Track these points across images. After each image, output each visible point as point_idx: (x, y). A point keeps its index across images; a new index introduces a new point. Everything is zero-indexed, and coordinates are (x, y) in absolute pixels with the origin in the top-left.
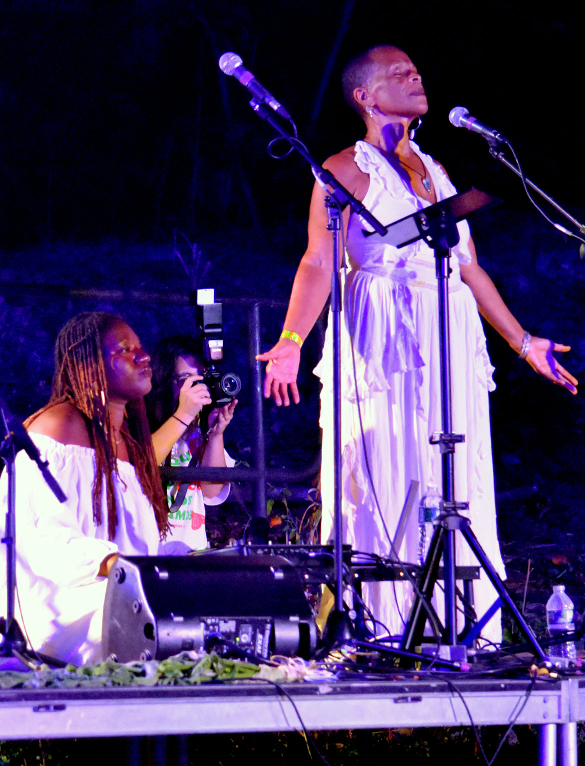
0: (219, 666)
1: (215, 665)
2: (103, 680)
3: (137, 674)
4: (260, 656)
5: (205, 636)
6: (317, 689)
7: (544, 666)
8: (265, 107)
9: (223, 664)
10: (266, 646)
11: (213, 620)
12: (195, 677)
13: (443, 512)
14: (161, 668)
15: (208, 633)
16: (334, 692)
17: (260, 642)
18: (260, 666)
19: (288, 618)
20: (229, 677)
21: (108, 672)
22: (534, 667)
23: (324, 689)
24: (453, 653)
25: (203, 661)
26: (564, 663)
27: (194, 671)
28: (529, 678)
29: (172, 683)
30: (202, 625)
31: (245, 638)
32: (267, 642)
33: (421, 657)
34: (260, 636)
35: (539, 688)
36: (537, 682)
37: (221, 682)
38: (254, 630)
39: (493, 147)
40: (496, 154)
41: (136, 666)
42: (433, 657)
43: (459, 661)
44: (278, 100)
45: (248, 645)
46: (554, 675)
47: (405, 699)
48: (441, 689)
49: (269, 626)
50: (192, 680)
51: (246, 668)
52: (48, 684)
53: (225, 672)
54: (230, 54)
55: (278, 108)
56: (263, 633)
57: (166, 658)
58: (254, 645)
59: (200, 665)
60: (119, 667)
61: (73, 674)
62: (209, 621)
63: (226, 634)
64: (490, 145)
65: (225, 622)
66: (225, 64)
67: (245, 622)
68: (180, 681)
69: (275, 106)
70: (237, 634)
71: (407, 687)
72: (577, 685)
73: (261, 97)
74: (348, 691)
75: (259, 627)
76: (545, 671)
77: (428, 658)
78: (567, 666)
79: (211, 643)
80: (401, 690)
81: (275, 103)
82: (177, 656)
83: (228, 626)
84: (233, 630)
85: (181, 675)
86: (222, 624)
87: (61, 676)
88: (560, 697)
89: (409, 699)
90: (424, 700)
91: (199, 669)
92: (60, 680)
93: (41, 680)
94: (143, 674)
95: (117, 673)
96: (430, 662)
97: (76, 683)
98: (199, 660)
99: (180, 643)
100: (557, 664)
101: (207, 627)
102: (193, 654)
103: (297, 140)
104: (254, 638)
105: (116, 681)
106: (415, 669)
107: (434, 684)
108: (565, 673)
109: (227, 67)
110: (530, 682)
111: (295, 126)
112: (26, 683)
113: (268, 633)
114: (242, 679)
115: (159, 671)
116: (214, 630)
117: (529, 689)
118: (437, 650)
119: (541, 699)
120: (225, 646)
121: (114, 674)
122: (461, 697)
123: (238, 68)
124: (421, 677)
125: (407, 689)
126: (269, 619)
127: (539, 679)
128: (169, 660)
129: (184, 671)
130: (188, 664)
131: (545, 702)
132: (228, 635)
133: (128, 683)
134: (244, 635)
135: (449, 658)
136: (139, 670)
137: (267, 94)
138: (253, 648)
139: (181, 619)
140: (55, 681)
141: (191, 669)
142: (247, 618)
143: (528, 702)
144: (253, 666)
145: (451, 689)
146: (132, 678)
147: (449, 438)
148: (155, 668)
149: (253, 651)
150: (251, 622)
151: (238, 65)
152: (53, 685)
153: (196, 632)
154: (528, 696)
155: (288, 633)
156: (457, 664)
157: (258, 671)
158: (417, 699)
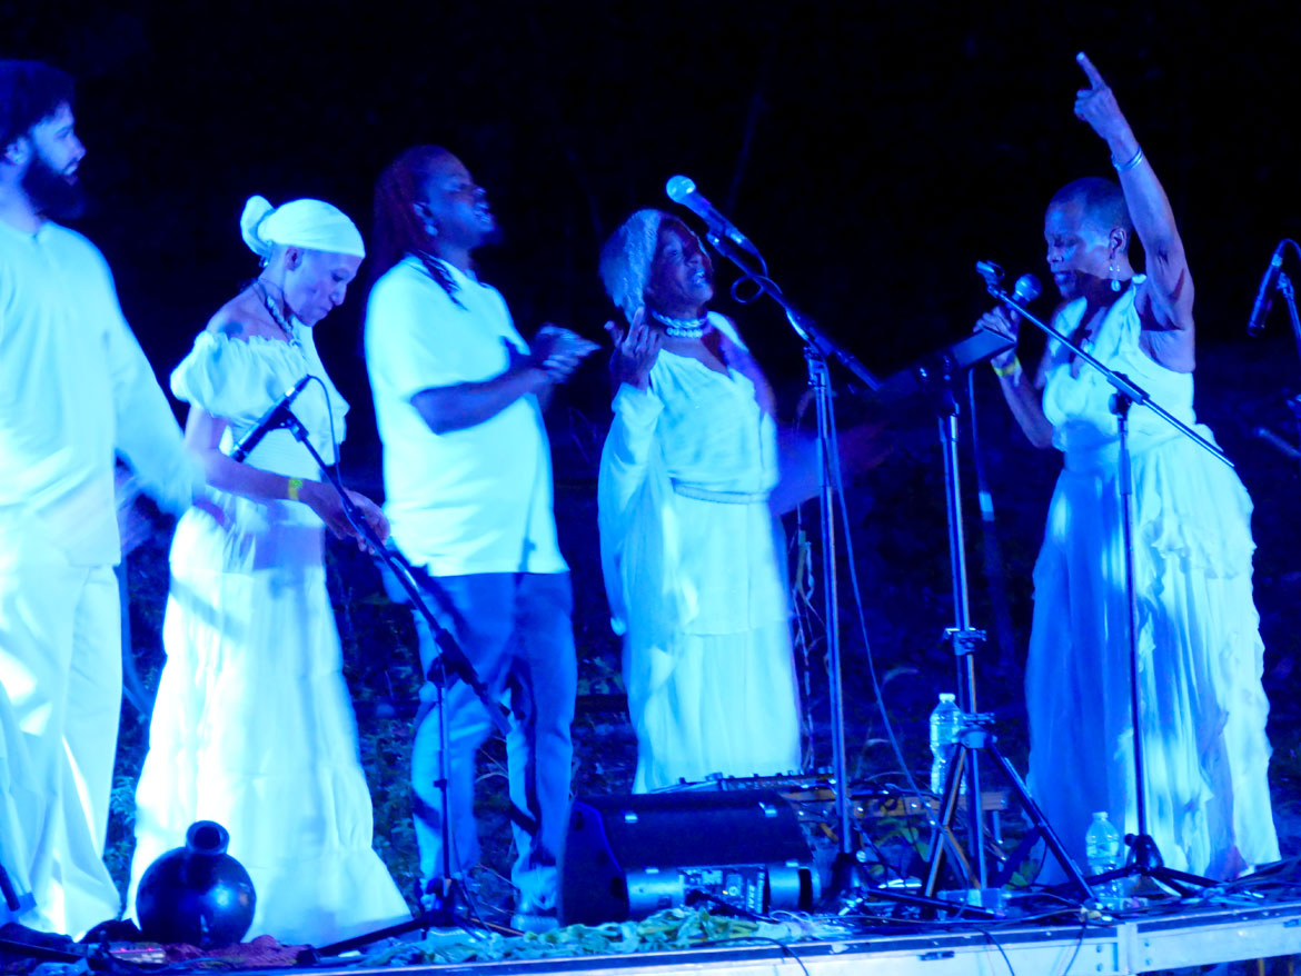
0: (709, 925)
1: (705, 924)
2: (572, 947)
3: (611, 939)
4: (753, 911)
5: (686, 890)
6: (829, 948)
7: (1094, 908)
8: (726, 241)
9: (714, 923)
10: (760, 899)
11: (695, 871)
12: (683, 940)
13: (963, 727)
14: (641, 930)
15: (688, 886)
16: (851, 950)
17: (752, 895)
18: (758, 923)
19: (784, 865)
20: (722, 937)
21: (576, 939)
22: (1084, 910)
23: (838, 947)
24: (985, 897)
25: (691, 919)
26: (1118, 903)
27: (680, 934)
28: (1078, 923)
29: (655, 947)
30: (682, 877)
31: (733, 891)
32: (760, 895)
33: (946, 904)
34: (752, 888)
35: (1092, 935)
36: (1089, 927)
37: (712, 944)
38: (745, 881)
39: (993, 285)
40: (996, 292)
41: (610, 929)
42: (960, 904)
43: (991, 907)
44: (742, 231)
45: (737, 898)
46: (1108, 919)
47: (933, 956)
48: (976, 941)
49: (762, 875)
50: (679, 943)
51: (741, 926)
52: (507, 955)
53: (717, 932)
54: (680, 178)
55: (744, 241)
56: (755, 884)
57: (645, 918)
58: (745, 900)
59: (687, 925)
60: (589, 931)
61: (535, 942)
62: (689, 872)
63: (710, 887)
64: (988, 282)
65: (710, 872)
66: (674, 190)
67: (734, 872)
68: (665, 944)
69: (739, 239)
70: (723, 886)
71: (936, 940)
72: (1135, 929)
73: (720, 228)
74: (867, 948)
75: (749, 877)
76: (1097, 914)
77: (954, 906)
78: (1121, 908)
79: (693, 898)
80: (929, 944)
81: (738, 236)
82: (659, 915)
83: (712, 877)
84: (719, 881)
85: (665, 937)
86: (705, 874)
87: (520, 945)
88: (1115, 944)
89: (939, 955)
90: (956, 955)
91: (687, 928)
92: (521, 949)
93: (497, 951)
94: (620, 938)
95: (588, 939)
96: (958, 910)
97: (540, 952)
98: (686, 918)
99: (656, 901)
100: (1109, 905)
101: (687, 880)
102: (678, 912)
103: (767, 279)
104: (744, 891)
105: (587, 947)
106: (939, 919)
107: (967, 936)
108: (1120, 917)
109: (677, 194)
110: (1079, 928)
111: (764, 263)
112: (481, 955)
113: (761, 883)
114: (736, 940)
115: (639, 935)
116: (696, 883)
117: (1079, 935)
118: (965, 896)
119: (1094, 948)
120: (709, 902)
121: (583, 940)
122: (1001, 950)
123: (691, 195)
124: (948, 928)
125: (936, 943)
126: (761, 866)
127: (1091, 924)
128: (648, 921)
129: (667, 933)
130: (674, 924)
131: (1098, 951)
132: (713, 887)
133: (602, 950)
134: (733, 888)
135: (980, 905)
136: (614, 934)
137: (728, 223)
138: (743, 902)
139: (655, 871)
140: (515, 951)
141: (676, 931)
142: (735, 867)
143: (1080, 952)
144: (751, 924)
145: (988, 940)
146: (607, 944)
147: (967, 637)
148: (632, 930)
149: (744, 906)
150: (739, 872)
151: (690, 190)
152: (513, 957)
153: (674, 887)
154: (1079, 945)
155: (786, 882)
156: (990, 911)
157: (755, 929)
158: (948, 955)
